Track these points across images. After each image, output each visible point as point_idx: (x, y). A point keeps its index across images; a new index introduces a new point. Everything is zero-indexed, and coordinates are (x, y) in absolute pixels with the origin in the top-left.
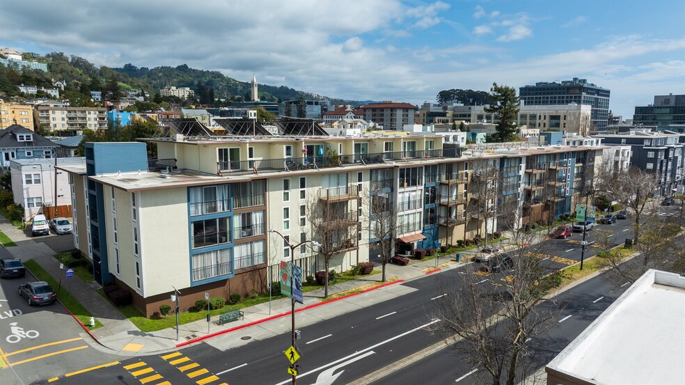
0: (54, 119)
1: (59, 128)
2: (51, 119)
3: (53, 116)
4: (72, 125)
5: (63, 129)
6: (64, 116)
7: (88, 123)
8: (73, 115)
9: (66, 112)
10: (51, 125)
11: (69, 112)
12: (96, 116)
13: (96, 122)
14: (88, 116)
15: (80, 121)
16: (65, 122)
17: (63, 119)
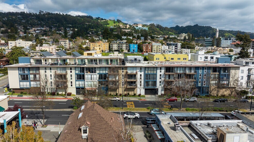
0: (114, 47)
1: (115, 49)
2: (113, 46)
3: (114, 46)
4: (119, 48)
5: (116, 49)
6: (117, 46)
7: (123, 48)
8: (119, 45)
9: (117, 45)
10: (113, 48)
11: (118, 44)
12: (125, 46)
13: (125, 48)
14: (123, 46)
15: (121, 47)
16: (117, 48)
17: (116, 47)
